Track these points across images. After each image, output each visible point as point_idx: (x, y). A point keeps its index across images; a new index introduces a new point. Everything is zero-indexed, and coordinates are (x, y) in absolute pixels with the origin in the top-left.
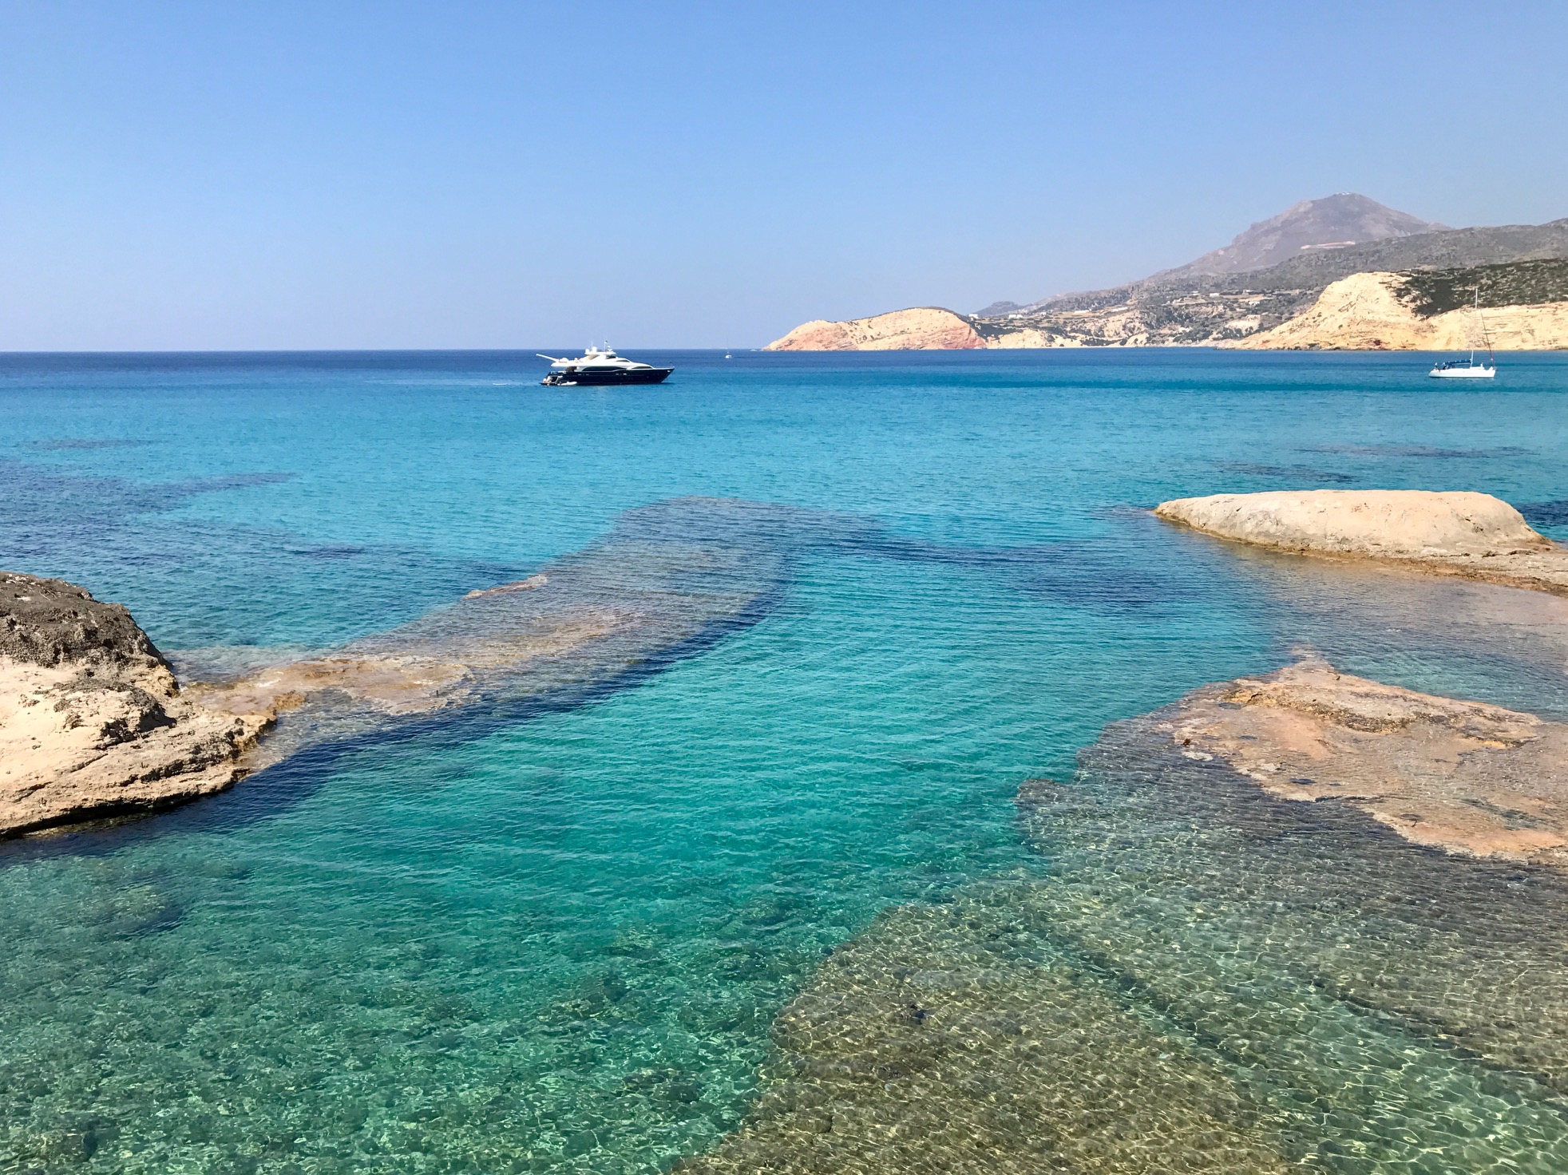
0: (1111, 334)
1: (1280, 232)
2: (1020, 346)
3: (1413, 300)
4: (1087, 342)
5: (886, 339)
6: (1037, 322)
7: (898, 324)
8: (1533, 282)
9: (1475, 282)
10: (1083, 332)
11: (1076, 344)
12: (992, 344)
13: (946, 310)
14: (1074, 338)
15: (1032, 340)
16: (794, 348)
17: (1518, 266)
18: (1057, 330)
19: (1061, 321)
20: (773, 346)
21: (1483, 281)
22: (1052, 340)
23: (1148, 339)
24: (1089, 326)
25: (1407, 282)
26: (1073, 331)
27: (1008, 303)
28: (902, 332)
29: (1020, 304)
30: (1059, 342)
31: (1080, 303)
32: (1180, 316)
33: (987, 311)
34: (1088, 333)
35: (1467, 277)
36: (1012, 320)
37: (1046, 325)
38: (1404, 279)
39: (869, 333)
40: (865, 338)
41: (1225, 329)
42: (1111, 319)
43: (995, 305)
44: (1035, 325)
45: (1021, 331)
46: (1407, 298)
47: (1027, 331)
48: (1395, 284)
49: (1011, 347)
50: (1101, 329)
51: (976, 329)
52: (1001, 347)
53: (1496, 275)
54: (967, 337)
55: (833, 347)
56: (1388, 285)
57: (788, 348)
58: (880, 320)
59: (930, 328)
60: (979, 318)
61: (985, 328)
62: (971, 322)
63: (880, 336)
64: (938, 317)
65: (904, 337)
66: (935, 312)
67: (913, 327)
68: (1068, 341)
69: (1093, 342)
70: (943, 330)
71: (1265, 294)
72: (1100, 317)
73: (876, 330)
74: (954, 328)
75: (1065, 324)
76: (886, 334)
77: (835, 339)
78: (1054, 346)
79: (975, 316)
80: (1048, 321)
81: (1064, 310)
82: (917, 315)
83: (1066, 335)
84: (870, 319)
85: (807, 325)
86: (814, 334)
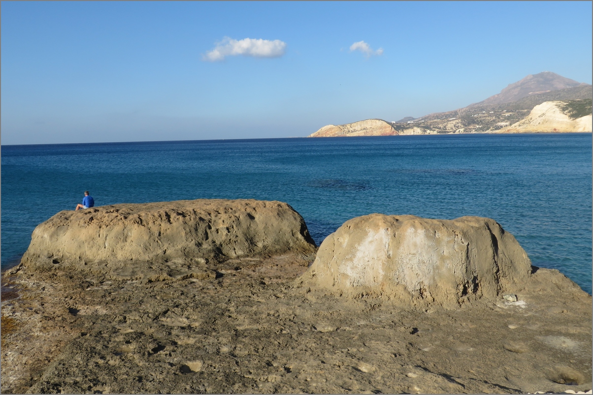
0: (449, 129)
1: (519, 88)
2: (412, 134)
3: (569, 112)
4: (439, 132)
5: (357, 132)
6: (419, 124)
7: (362, 126)
10: (438, 128)
11: (435, 133)
12: (401, 134)
13: (379, 120)
14: (434, 130)
15: (418, 131)
16: (320, 136)
18: (428, 128)
19: (429, 124)
20: (312, 135)
22: (425, 131)
23: (464, 130)
24: (440, 126)
25: (567, 105)
26: (434, 128)
27: (410, 117)
28: (364, 129)
29: (415, 118)
30: (428, 132)
31: (437, 117)
32: (478, 121)
33: (399, 121)
34: (440, 128)
36: (409, 124)
37: (423, 125)
38: (565, 104)
39: (351, 129)
40: (349, 131)
41: (496, 126)
42: (449, 123)
43: (405, 118)
44: (418, 125)
45: (413, 128)
46: (566, 111)
47: (415, 128)
48: (561, 105)
49: (409, 134)
50: (445, 127)
51: (394, 128)
52: (404, 134)
54: (388, 131)
55: (336, 136)
56: (559, 106)
57: (318, 136)
58: (355, 124)
59: (375, 127)
60: (397, 123)
61: (398, 127)
62: (392, 125)
63: (355, 131)
64: (379, 123)
65: (365, 131)
66: (377, 121)
67: (368, 127)
68: (432, 132)
69: (442, 132)
70: (381, 128)
71: (512, 112)
72: (444, 122)
73: (354, 128)
74: (385, 127)
75: (431, 125)
76: (357, 130)
77: (337, 132)
78: (426, 134)
79: (394, 122)
80: (424, 124)
81: (430, 119)
82: (369, 122)
83: (431, 129)
84: (351, 124)
85: (326, 127)
86: (328, 130)
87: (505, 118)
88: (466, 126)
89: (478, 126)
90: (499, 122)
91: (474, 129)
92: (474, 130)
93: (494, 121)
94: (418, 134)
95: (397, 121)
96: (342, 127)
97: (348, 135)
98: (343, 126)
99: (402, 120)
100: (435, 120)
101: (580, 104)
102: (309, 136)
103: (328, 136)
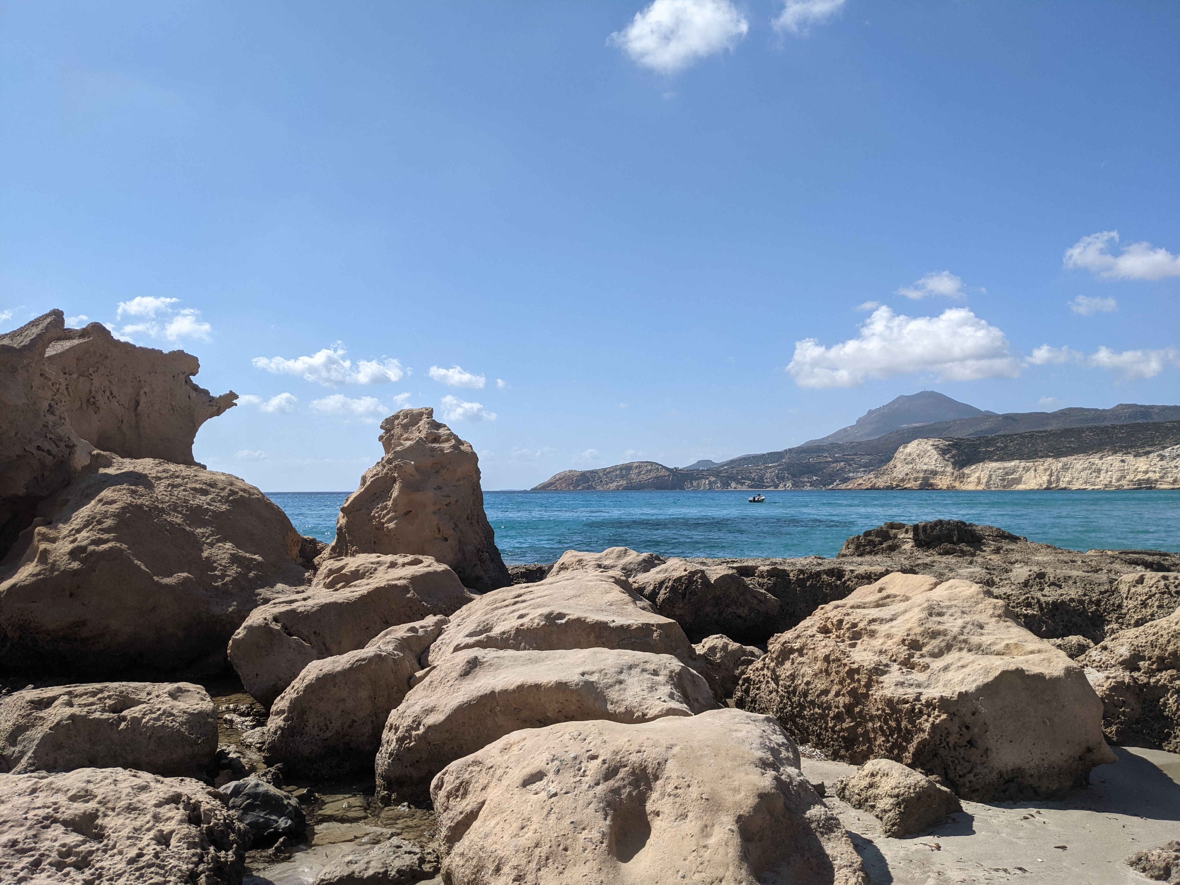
0: (769, 480)
3: (953, 457)
5: (616, 483)
6: (719, 473)
8: (1030, 445)
9: (993, 445)
15: (716, 484)
17: (1022, 436)
18: (733, 478)
21: (998, 445)
23: (793, 485)
25: (949, 445)
26: (743, 478)
32: (816, 469)
33: (685, 466)
35: (989, 442)
36: (702, 472)
38: (947, 443)
39: (605, 479)
41: (845, 478)
42: (768, 471)
46: (948, 456)
47: (712, 478)
48: (941, 446)
50: (761, 478)
53: (1006, 441)
54: (668, 482)
56: (936, 447)
61: (684, 476)
62: (674, 473)
63: (611, 481)
65: (628, 481)
67: (633, 475)
71: (872, 455)
73: (609, 476)
74: (662, 477)
75: (738, 474)
76: (616, 480)
80: (727, 472)
81: (738, 465)
87: (861, 465)
88: (796, 477)
89: (814, 478)
90: (850, 471)
91: (808, 482)
92: (809, 484)
93: (842, 469)
100: (746, 466)
101: (970, 444)
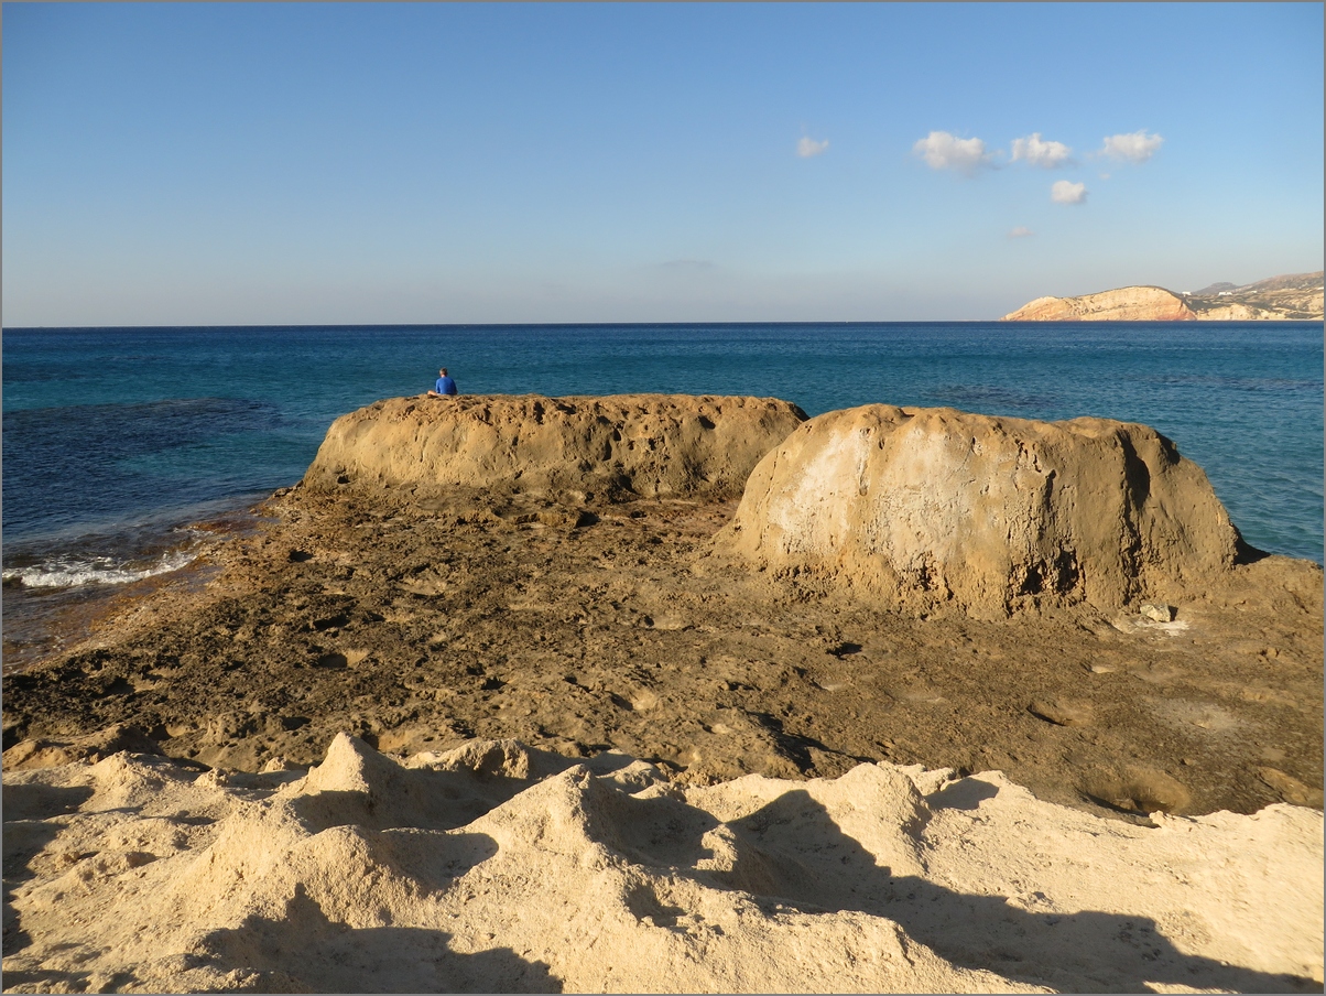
0: (1316, 308)
2: (1227, 318)
4: (1291, 316)
5: (1105, 312)
6: (1245, 298)
7: (1117, 299)
10: (1288, 307)
11: (1281, 317)
12: (1202, 317)
13: (1155, 287)
14: (1280, 312)
15: (1240, 313)
16: (1025, 319)
18: (1265, 306)
19: (1267, 298)
20: (1008, 317)
22: (1259, 313)
24: (1293, 302)
26: (1279, 306)
27: (1227, 284)
28: (1120, 306)
29: (1235, 283)
30: (1265, 315)
31: (1289, 284)
33: (1199, 292)
34: (1293, 307)
36: (1221, 297)
37: (1254, 301)
39: (1092, 306)
40: (1087, 310)
42: (1316, 296)
43: (1215, 285)
44: (1242, 301)
45: (1229, 306)
47: (1235, 306)
49: (1219, 319)
50: (1305, 304)
51: (1188, 305)
52: (1209, 319)
54: (1174, 310)
55: (1058, 319)
57: (1021, 319)
58: (1101, 296)
59: (1145, 303)
60: (1193, 295)
61: (1196, 304)
62: (1183, 299)
63: (1100, 309)
64: (1154, 295)
65: (1121, 310)
66: (1151, 290)
67: (1129, 302)
68: (1273, 314)
69: (1298, 316)
70: (1158, 305)
72: (1306, 295)
73: (1097, 304)
74: (1167, 304)
75: (1271, 300)
76: (1105, 308)
77: (1060, 312)
78: (1259, 319)
79: (1189, 293)
80: (1256, 298)
81: (1272, 289)
82: (1133, 292)
83: (1271, 309)
84: (1092, 295)
85: (1038, 300)
86: (1043, 307)
94: (1240, 319)
95: (1195, 290)
96: (1071, 303)
97: (1084, 318)
98: (1075, 299)
99: (1207, 290)
100: (1283, 290)
102: (1003, 319)
103: (1043, 319)
